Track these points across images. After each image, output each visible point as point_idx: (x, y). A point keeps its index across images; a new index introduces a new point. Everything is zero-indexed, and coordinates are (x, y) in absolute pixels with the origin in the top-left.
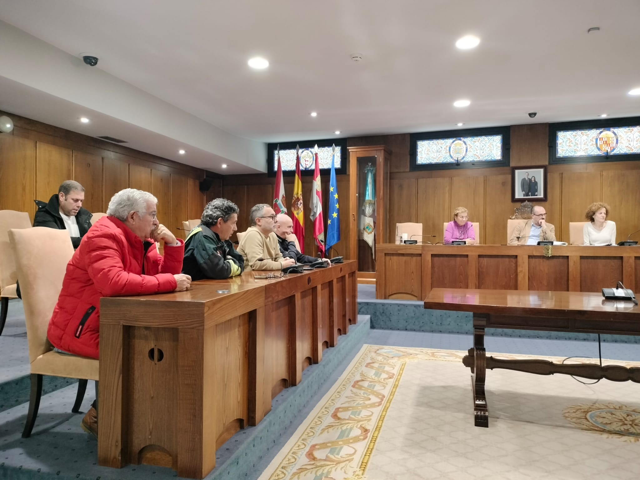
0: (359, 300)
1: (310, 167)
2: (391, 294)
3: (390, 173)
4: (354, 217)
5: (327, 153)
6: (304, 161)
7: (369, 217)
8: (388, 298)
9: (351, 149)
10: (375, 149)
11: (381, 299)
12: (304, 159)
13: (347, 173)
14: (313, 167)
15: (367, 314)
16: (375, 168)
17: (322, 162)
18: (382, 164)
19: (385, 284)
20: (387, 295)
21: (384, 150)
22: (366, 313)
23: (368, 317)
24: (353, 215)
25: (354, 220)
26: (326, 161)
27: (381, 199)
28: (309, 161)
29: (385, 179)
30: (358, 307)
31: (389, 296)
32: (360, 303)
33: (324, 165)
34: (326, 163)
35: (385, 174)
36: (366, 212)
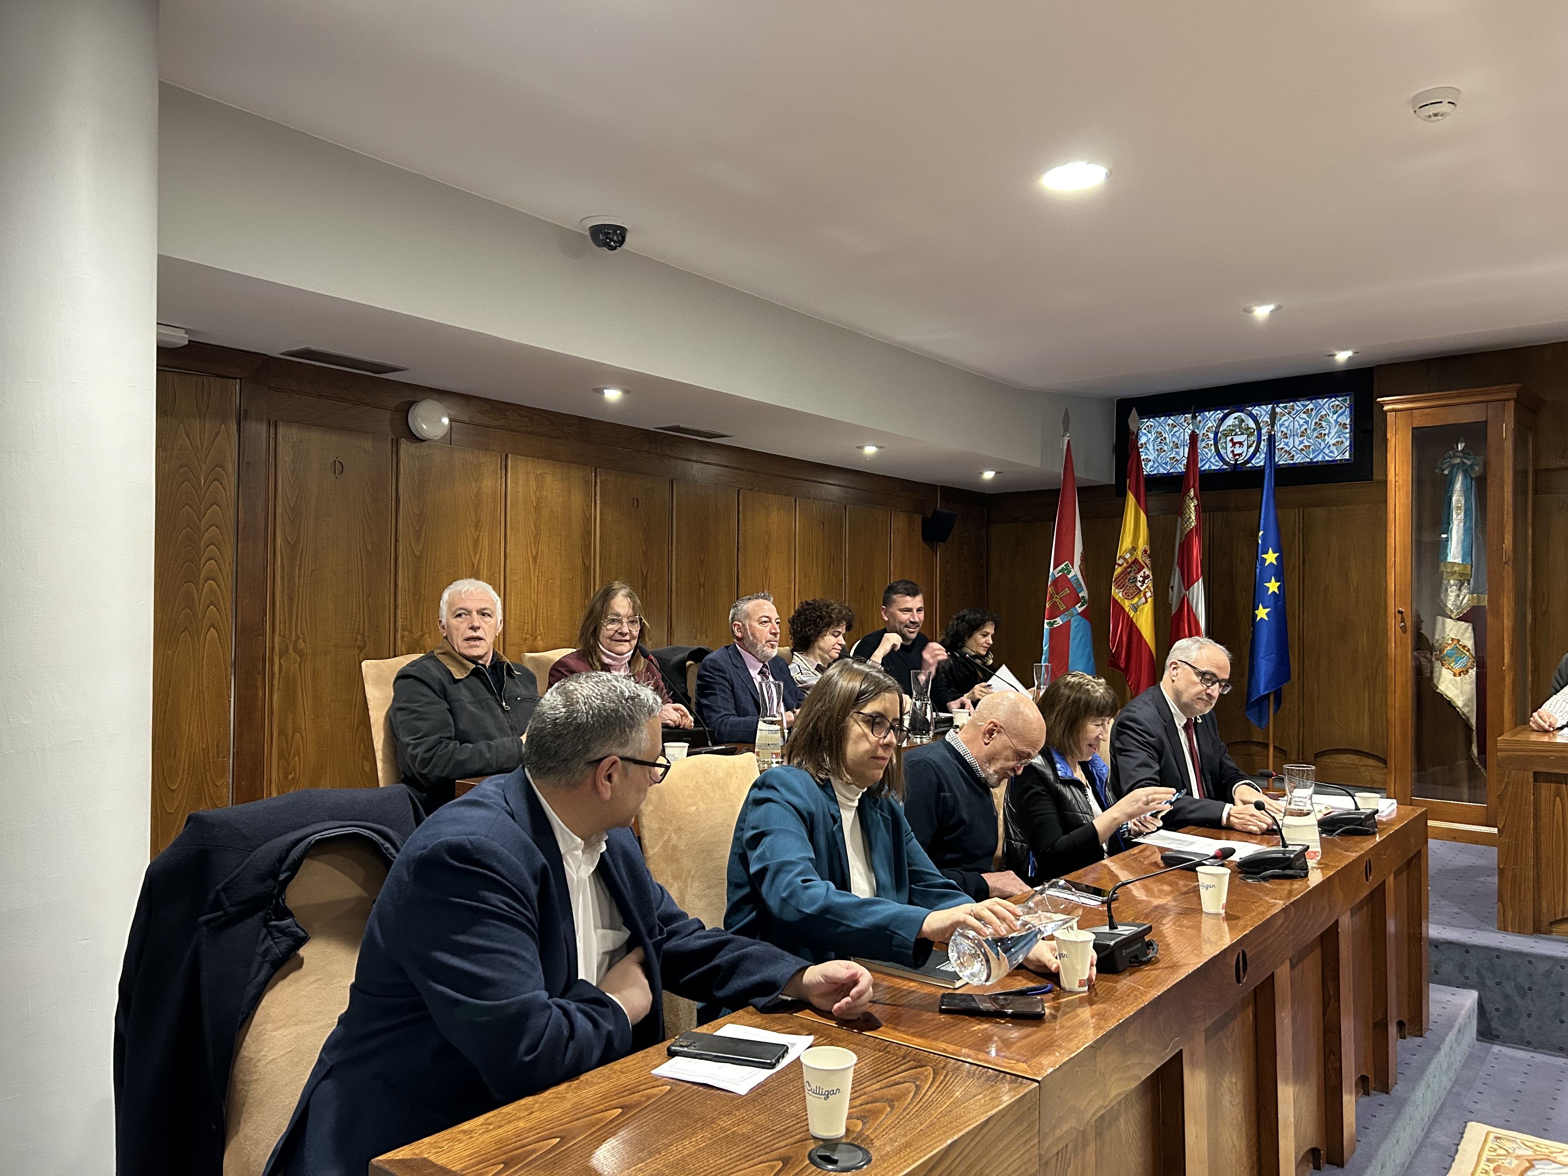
0: (1434, 931)
1: (1249, 461)
2: (1559, 917)
3: (1536, 472)
4: (1403, 620)
5: (1305, 416)
6: (1230, 444)
7: (1459, 619)
8: (1550, 932)
9: (1390, 403)
10: (1482, 398)
11: (1520, 931)
12: (1229, 438)
13: (1375, 477)
14: (1259, 461)
15: (1465, 985)
16: (1480, 459)
17: (1287, 444)
18: (1509, 446)
19: (1537, 880)
20: (1546, 920)
21: (1516, 400)
22: (1461, 979)
23: (1469, 998)
24: (1400, 612)
25: (1404, 629)
26: (1301, 442)
27: (1506, 563)
28: (1245, 443)
29: (1519, 491)
30: (1430, 957)
31: (1551, 924)
32: (1437, 944)
33: (1293, 453)
34: (1301, 446)
35: (1520, 475)
36: (1450, 605)
